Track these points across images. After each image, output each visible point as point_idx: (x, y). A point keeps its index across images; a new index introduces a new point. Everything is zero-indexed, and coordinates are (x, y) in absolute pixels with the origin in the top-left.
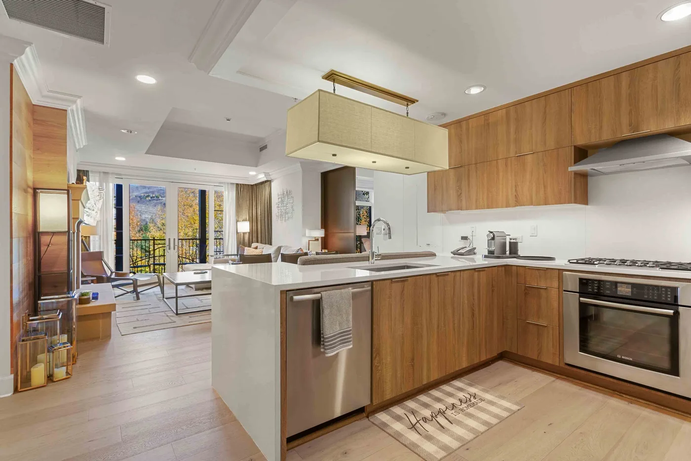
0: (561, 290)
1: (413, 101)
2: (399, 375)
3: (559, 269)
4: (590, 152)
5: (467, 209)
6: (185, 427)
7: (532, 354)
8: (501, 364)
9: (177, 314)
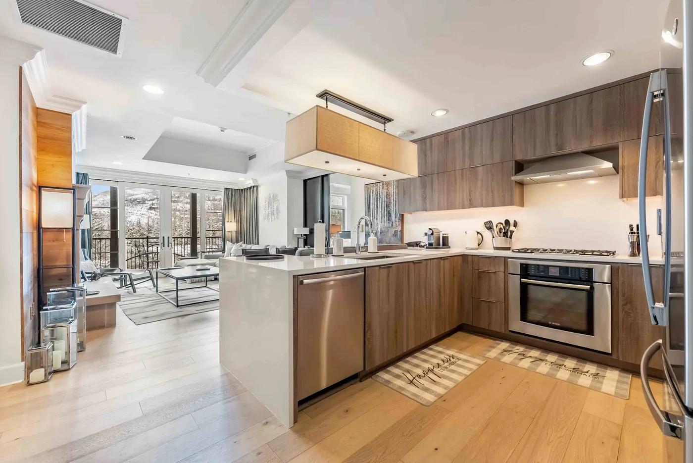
0: (506, 273)
1: (389, 120)
2: (386, 345)
3: (505, 257)
4: (525, 166)
5: (431, 210)
6: (201, 399)
7: (483, 325)
8: (460, 334)
9: (178, 306)
